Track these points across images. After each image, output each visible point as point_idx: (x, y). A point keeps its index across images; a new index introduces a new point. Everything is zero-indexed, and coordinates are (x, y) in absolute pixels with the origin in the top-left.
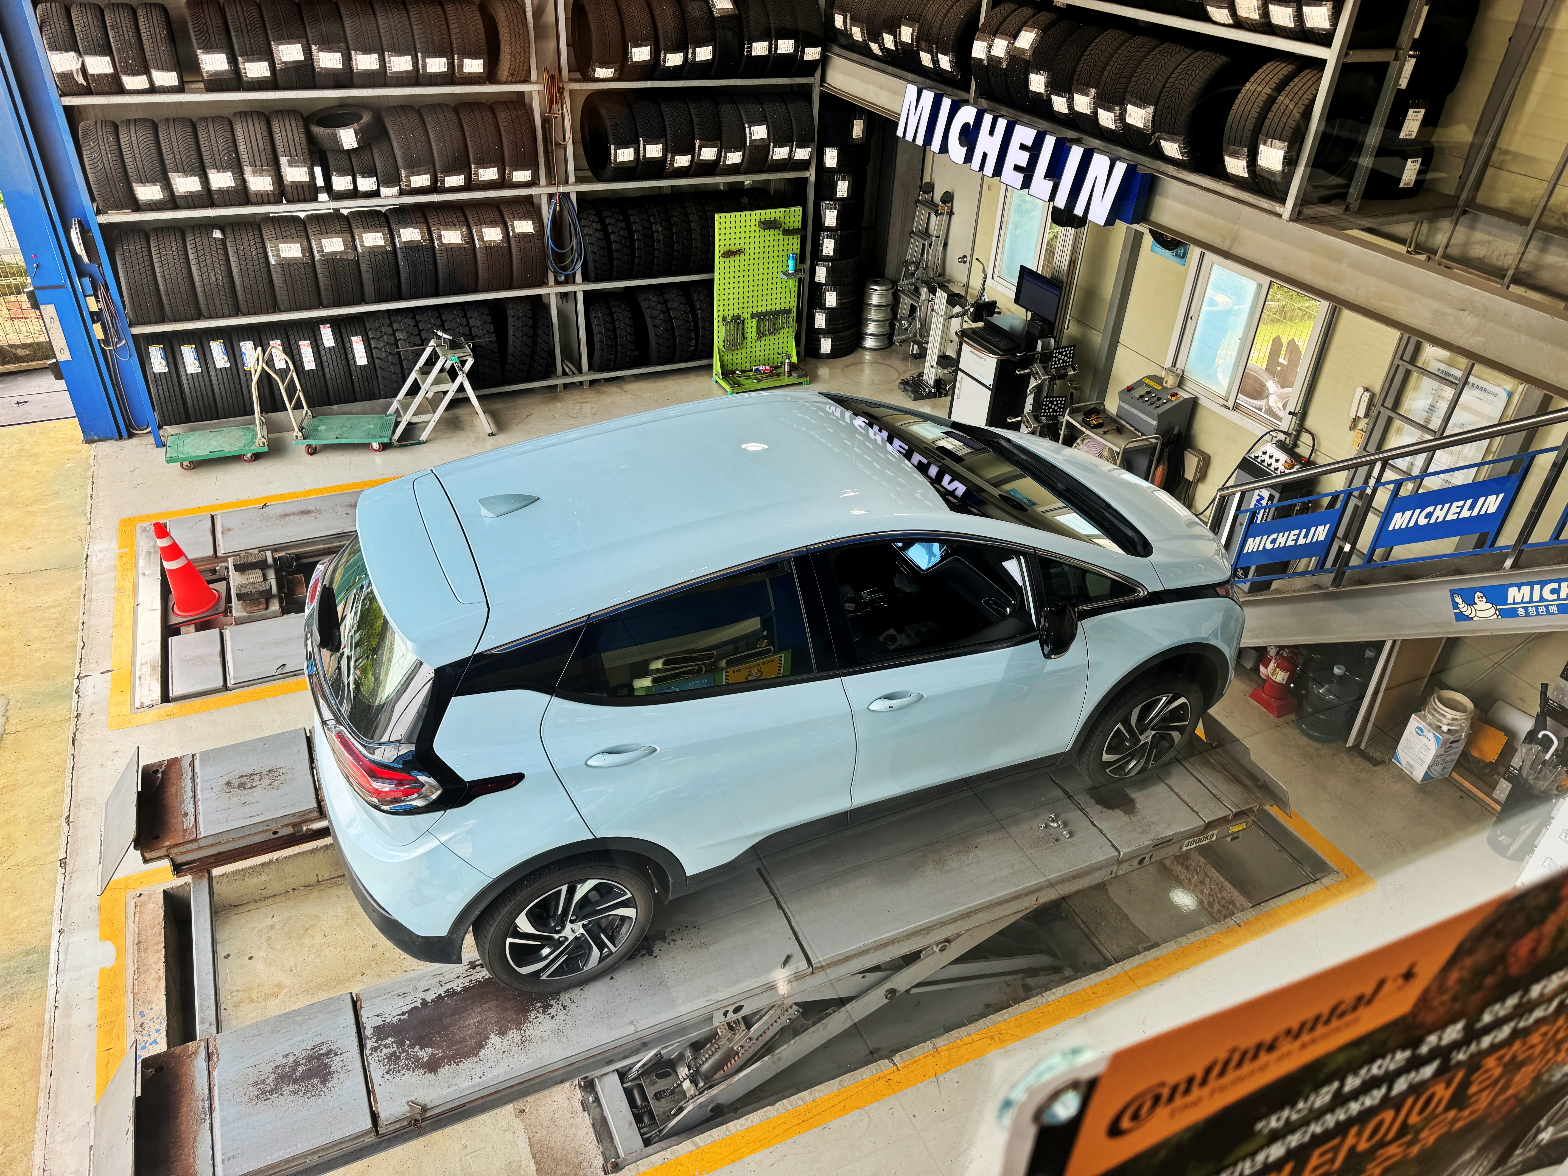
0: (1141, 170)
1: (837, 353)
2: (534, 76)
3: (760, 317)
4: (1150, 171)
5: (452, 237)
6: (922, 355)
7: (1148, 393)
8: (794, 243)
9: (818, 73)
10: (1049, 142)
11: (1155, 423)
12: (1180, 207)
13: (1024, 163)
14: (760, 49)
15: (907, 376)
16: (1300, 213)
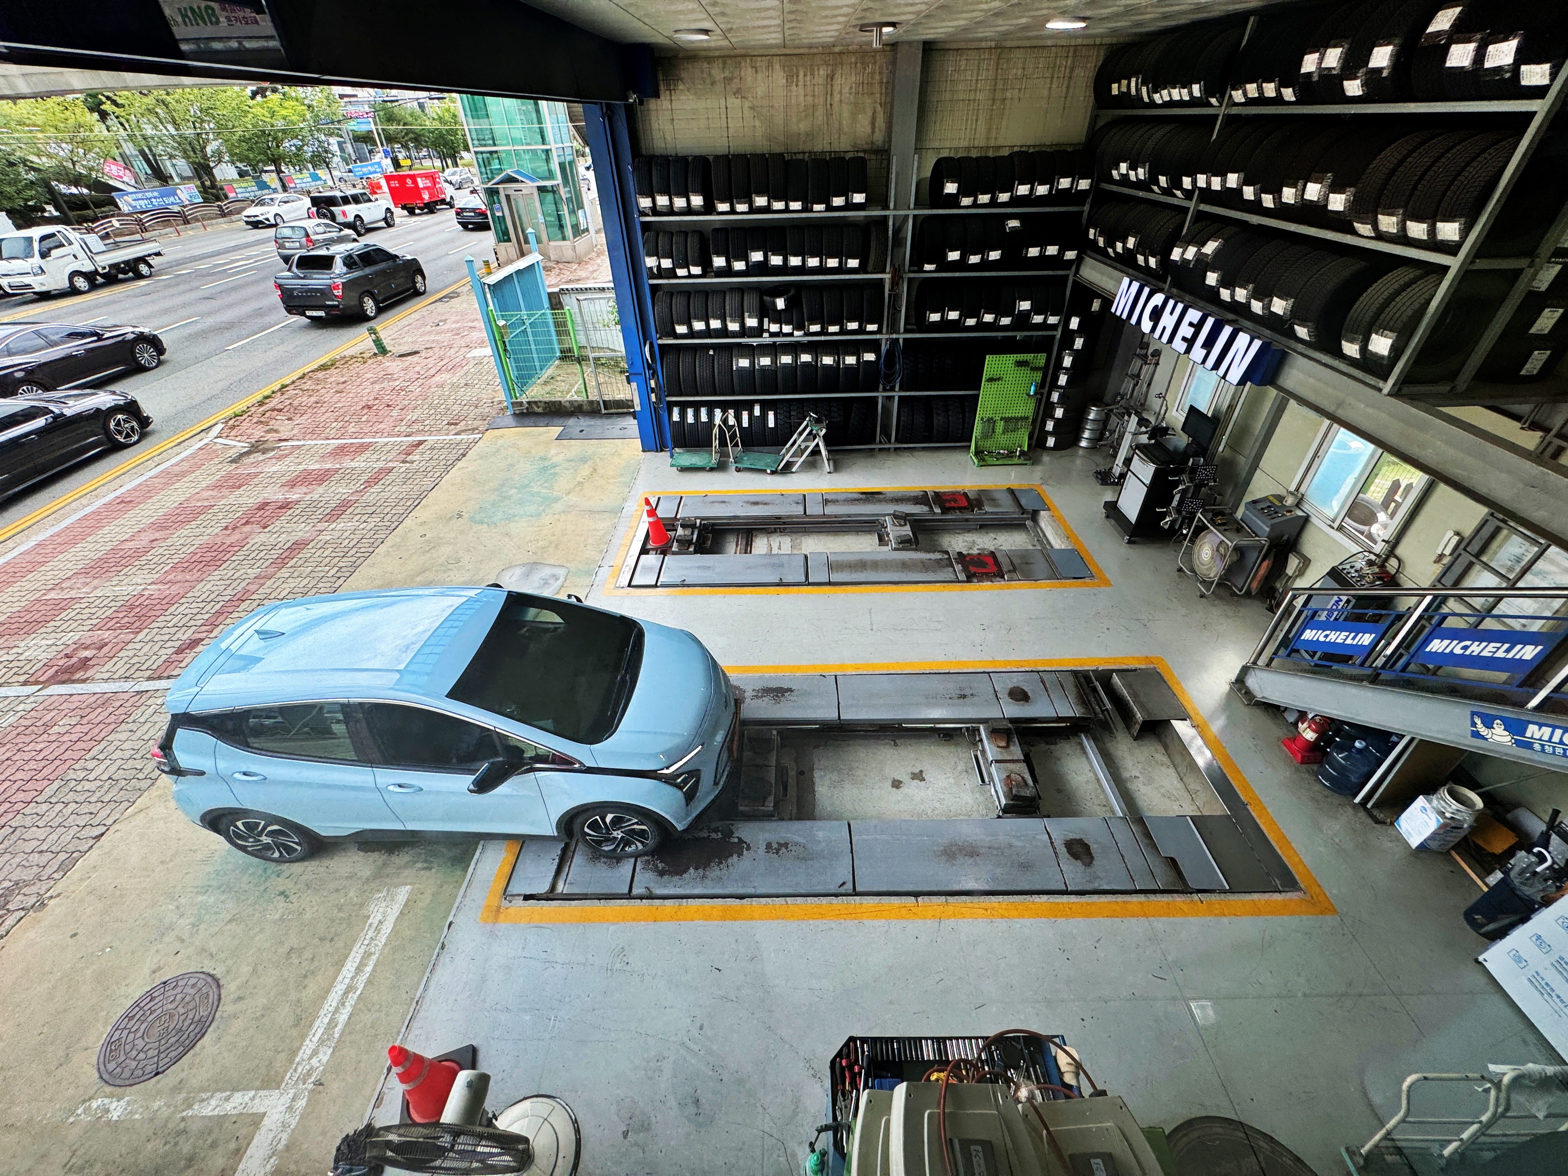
0: (1276, 346)
1: (1057, 447)
2: (888, 269)
3: (1006, 420)
4: (1281, 347)
5: (828, 360)
6: (1115, 456)
7: (1269, 507)
8: (1038, 376)
9: (1074, 268)
10: (1210, 321)
11: (1268, 529)
12: (1301, 376)
13: (1189, 336)
14: (1034, 252)
15: (1102, 468)
16: (1400, 389)
